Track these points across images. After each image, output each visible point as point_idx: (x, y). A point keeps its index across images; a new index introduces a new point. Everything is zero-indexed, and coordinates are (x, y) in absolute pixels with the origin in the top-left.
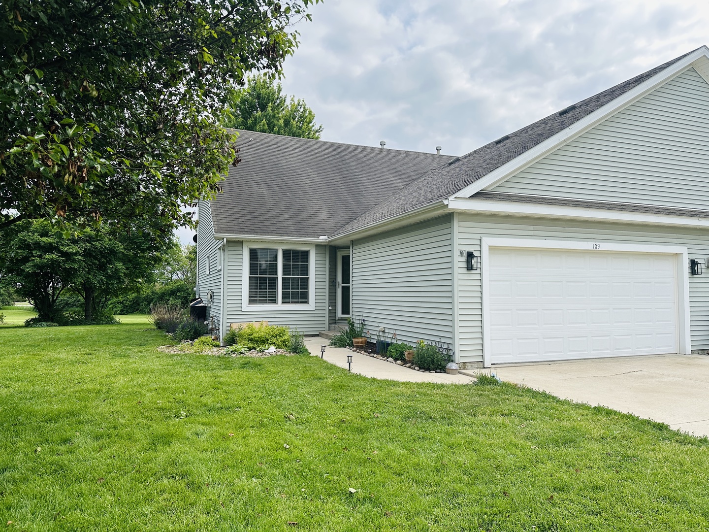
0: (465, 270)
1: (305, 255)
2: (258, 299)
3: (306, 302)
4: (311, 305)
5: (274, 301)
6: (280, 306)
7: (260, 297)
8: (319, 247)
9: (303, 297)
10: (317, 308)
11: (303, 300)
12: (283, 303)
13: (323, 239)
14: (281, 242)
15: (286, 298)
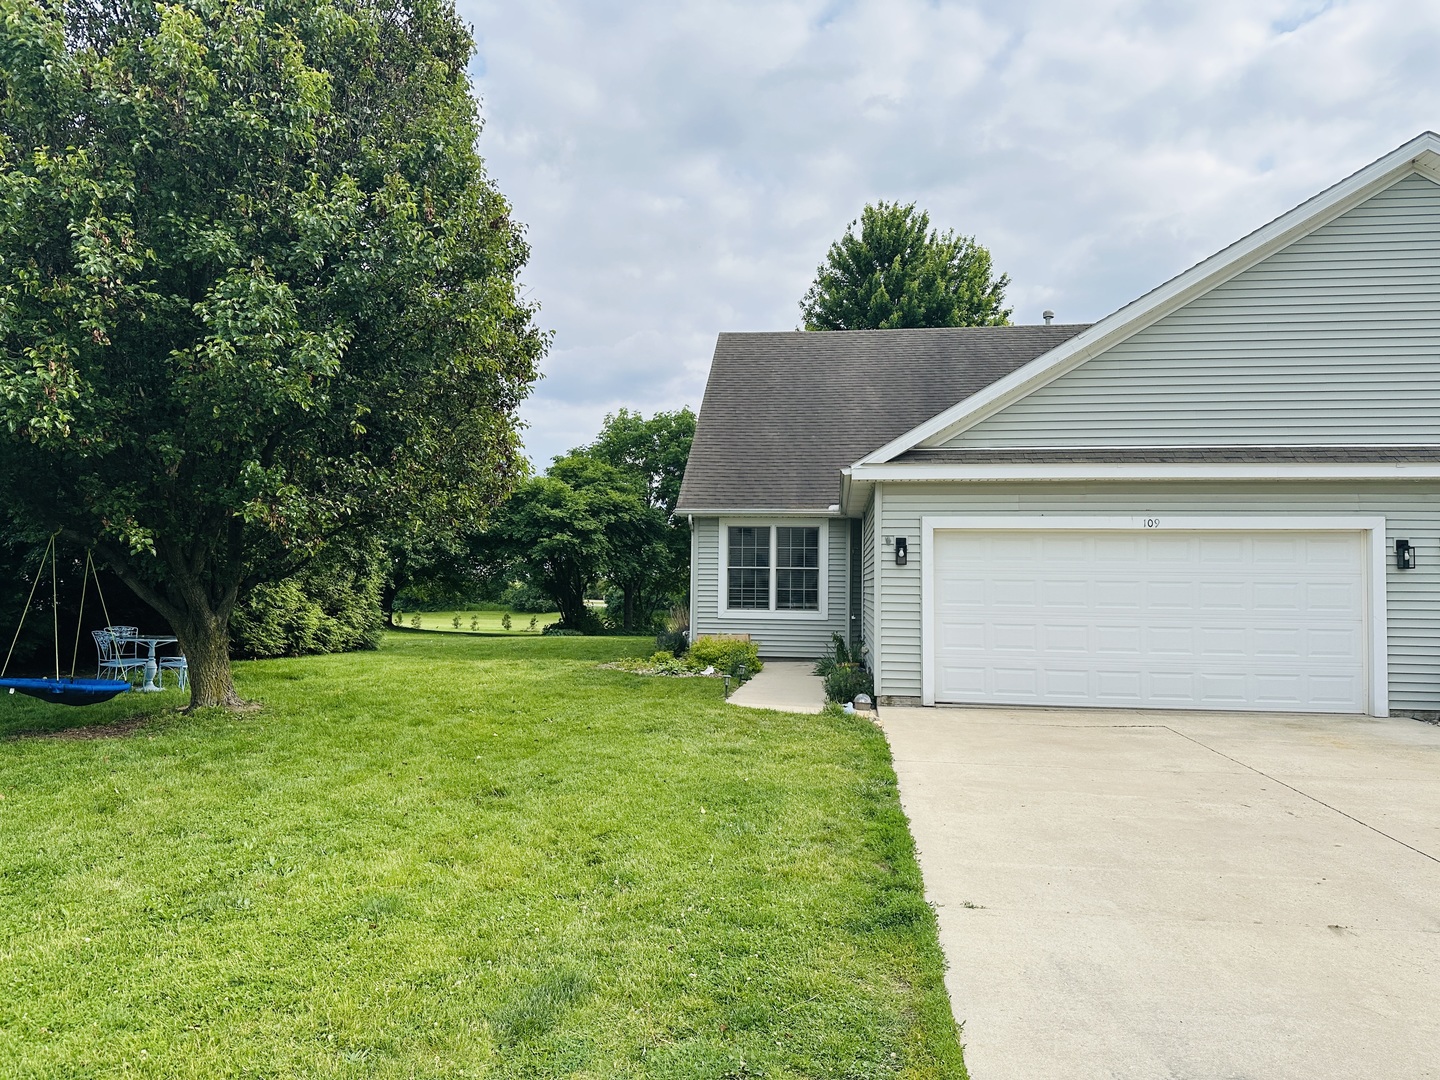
0: (893, 565)
1: (813, 535)
2: (742, 601)
3: (815, 608)
4: (822, 612)
5: (766, 606)
6: (772, 613)
7: (744, 598)
8: (833, 521)
9: (810, 599)
10: (831, 617)
11: (812, 605)
12: (778, 607)
13: (834, 509)
14: (774, 517)
15: (783, 602)
